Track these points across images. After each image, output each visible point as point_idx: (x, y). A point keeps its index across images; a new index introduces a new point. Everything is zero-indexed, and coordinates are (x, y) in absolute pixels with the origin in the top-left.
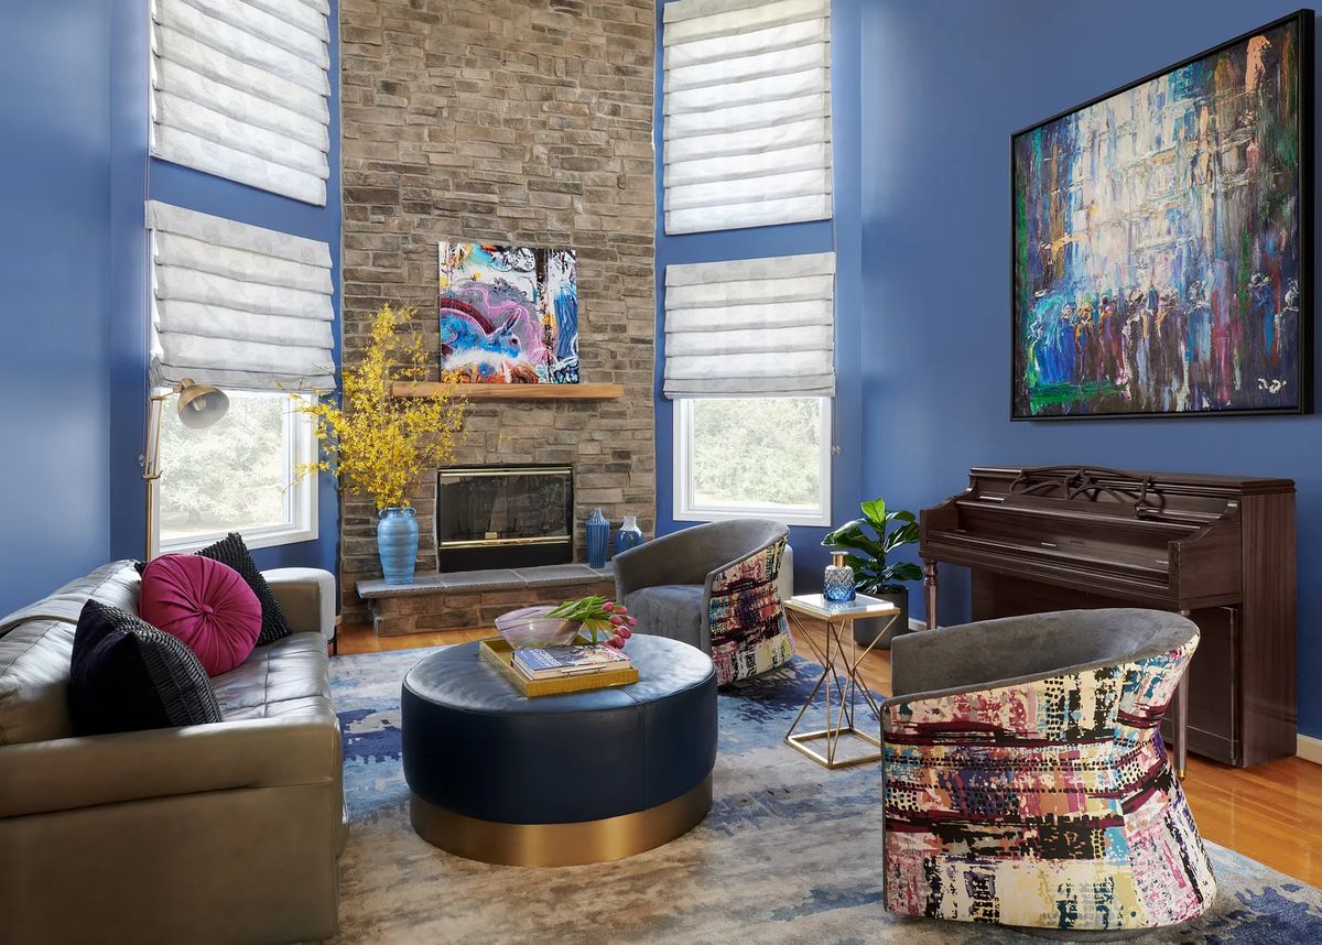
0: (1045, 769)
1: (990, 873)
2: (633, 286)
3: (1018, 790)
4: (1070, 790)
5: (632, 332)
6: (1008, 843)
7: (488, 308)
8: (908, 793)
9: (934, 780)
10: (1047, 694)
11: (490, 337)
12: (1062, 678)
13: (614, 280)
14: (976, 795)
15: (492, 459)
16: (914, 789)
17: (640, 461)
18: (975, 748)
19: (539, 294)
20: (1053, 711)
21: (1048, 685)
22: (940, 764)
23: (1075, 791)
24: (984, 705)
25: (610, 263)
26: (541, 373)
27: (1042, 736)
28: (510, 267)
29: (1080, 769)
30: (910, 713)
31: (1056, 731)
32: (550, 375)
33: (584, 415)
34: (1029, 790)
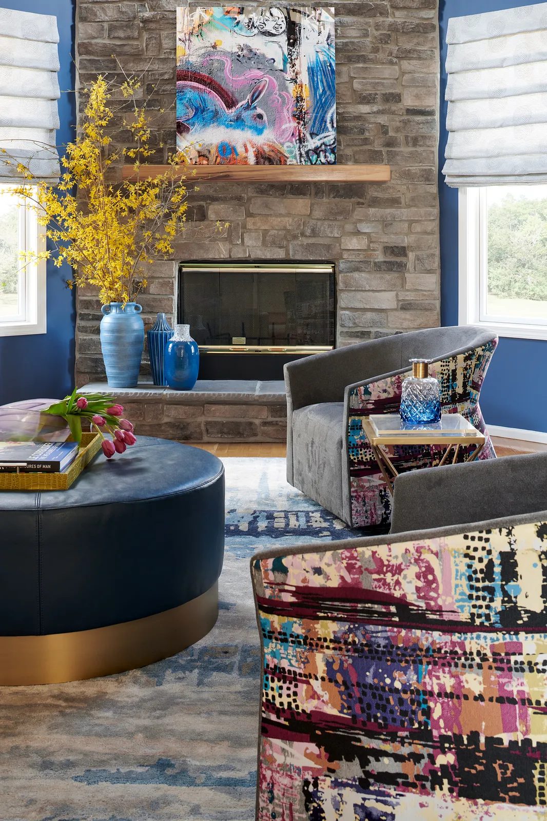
0: (471, 666)
1: (388, 810)
2: (408, 46)
3: (431, 693)
4: (505, 700)
5: (409, 101)
6: (413, 770)
7: (231, 79)
8: (287, 685)
9: (321, 669)
10: (466, 555)
11: (232, 113)
12: (489, 532)
13: (385, 39)
14: (374, 696)
15: (239, 254)
16: (295, 679)
17: (418, 258)
18: (372, 628)
19: (289, 60)
20: (477, 580)
21: (469, 542)
22: (328, 647)
23: (513, 701)
24: (381, 567)
25: (380, 19)
26: (291, 152)
27: (464, 617)
28: (256, 31)
29: (523, 670)
30: (284, 570)
31: (484, 611)
32: (301, 155)
33: (348, 203)
34: (447, 695)
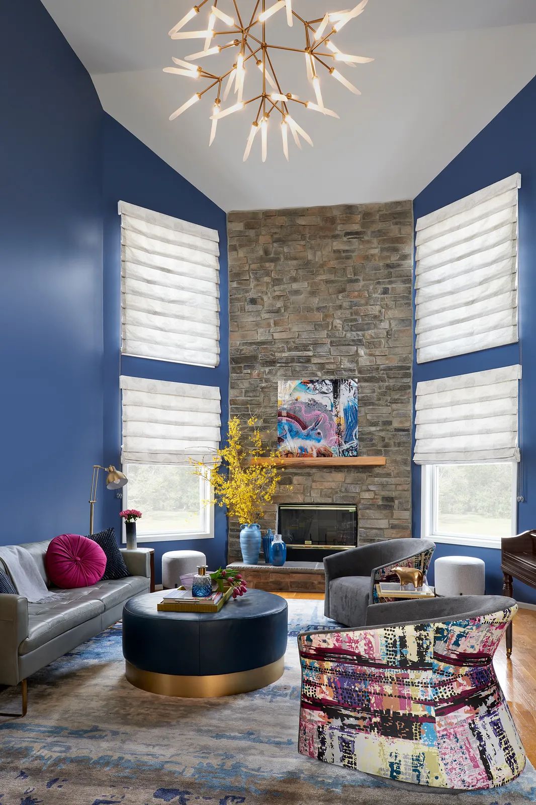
0: (387, 683)
1: (352, 739)
2: (396, 397)
3: (371, 693)
4: (401, 697)
5: (396, 424)
6: (362, 723)
7: (304, 415)
8: (312, 687)
9: (326, 681)
10: (385, 637)
11: (305, 432)
12: (394, 628)
13: (384, 394)
14: (347, 693)
15: (308, 500)
16: (315, 685)
17: (400, 503)
18: (346, 665)
19: (334, 405)
20: (390, 647)
21: (386, 632)
22: (329, 673)
23: (405, 698)
24: (350, 641)
25: (381, 384)
26: (335, 451)
27: (384, 662)
28: (317, 392)
29: (409, 685)
30: (311, 641)
31: (392, 660)
32: (340, 452)
33: (364, 476)
34: (377, 694)
